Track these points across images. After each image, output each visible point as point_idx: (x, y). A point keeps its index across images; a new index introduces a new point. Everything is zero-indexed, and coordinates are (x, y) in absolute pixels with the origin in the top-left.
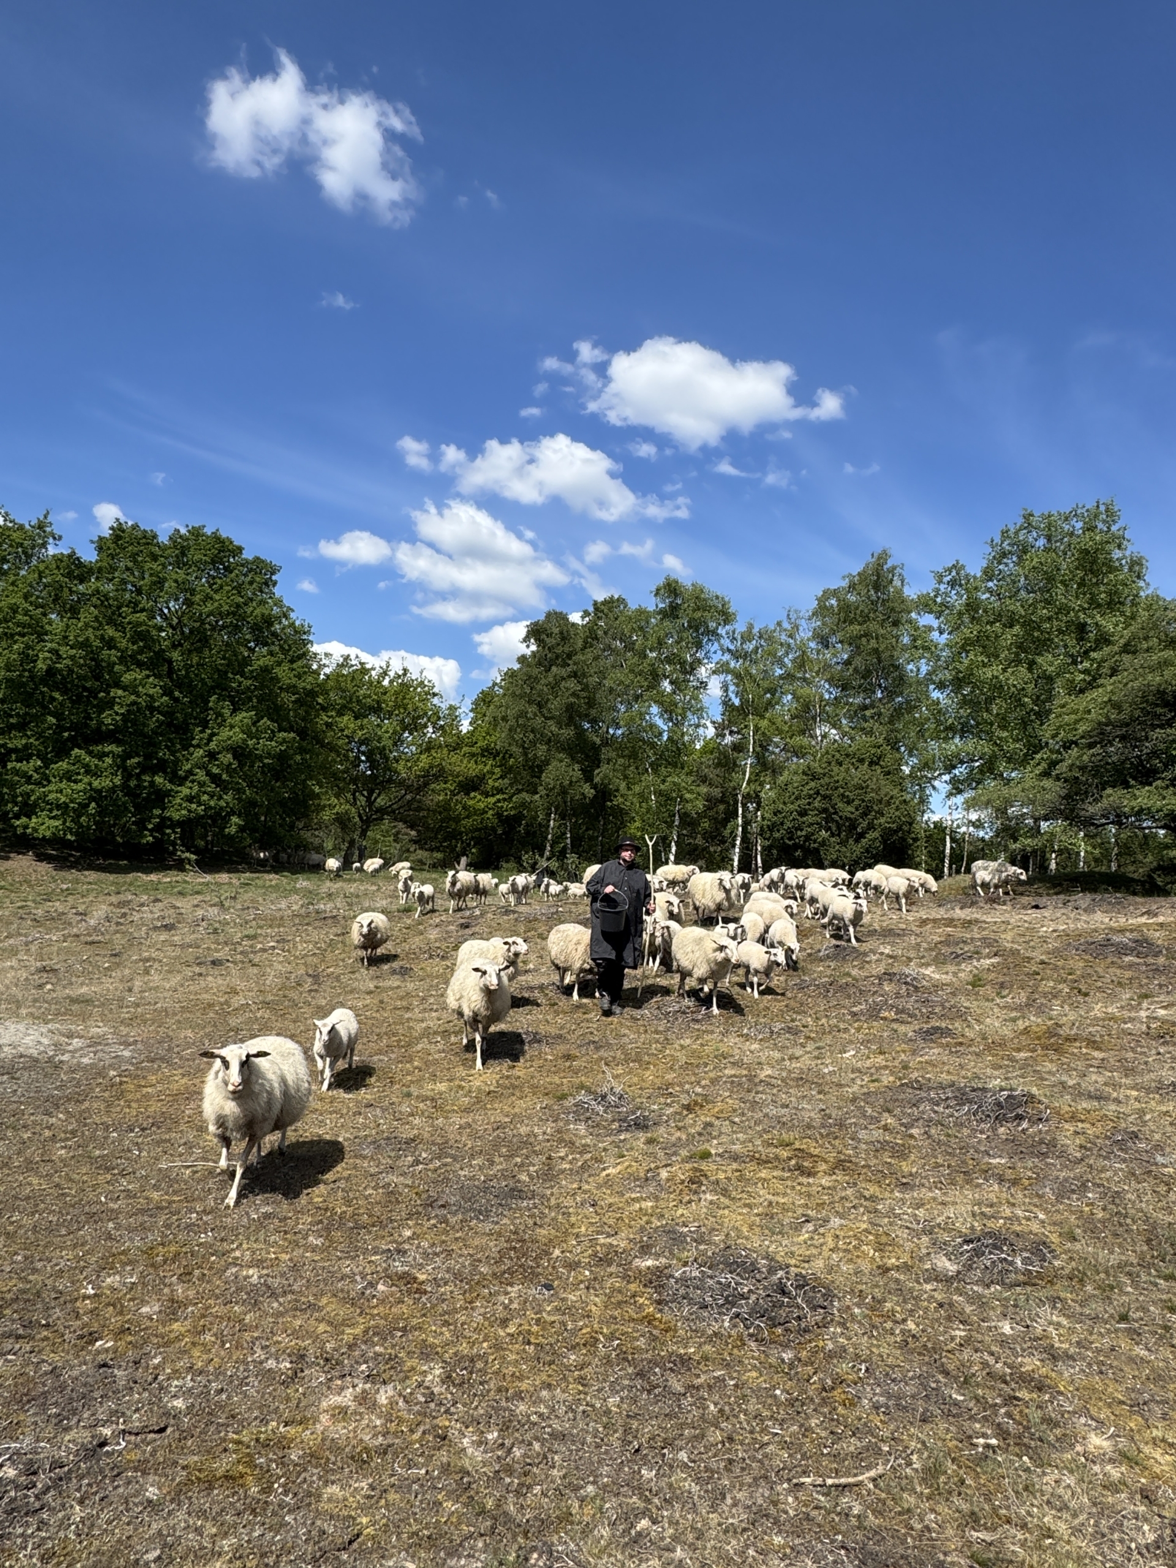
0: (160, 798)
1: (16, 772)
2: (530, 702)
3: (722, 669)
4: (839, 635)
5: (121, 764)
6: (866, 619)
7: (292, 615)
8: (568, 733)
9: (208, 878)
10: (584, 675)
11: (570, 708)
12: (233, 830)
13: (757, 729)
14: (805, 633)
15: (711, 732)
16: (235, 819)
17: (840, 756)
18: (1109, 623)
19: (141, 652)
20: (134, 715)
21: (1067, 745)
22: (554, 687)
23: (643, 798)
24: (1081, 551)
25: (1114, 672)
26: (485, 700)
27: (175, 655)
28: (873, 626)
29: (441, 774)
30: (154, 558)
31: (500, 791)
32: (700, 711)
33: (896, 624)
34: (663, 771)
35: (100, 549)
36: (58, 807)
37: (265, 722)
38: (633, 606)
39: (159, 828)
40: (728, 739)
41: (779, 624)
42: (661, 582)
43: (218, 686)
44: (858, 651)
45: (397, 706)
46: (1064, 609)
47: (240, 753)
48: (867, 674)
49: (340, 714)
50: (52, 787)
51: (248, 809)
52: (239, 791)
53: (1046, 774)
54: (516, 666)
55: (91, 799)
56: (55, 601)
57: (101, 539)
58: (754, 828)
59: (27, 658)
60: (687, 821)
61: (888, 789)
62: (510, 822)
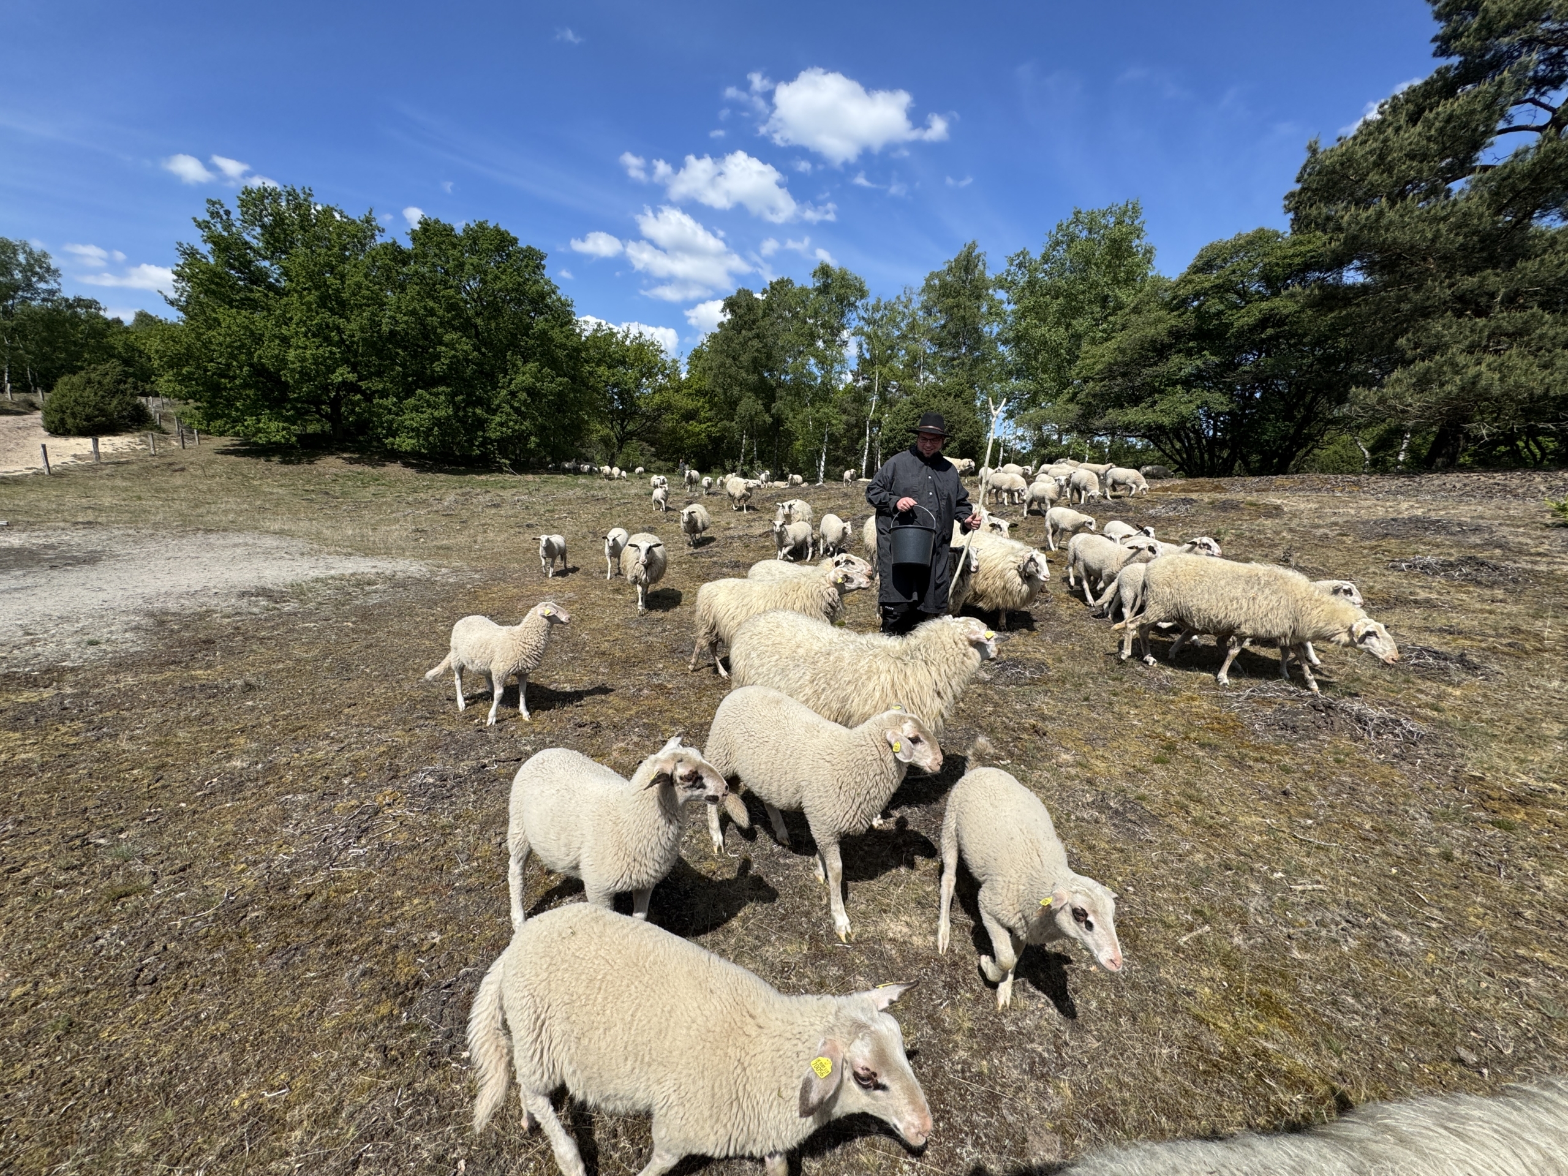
0: (481, 424)
1: (381, 406)
2: (727, 356)
3: (858, 332)
4: (938, 308)
5: (451, 400)
6: (958, 293)
7: (559, 292)
8: (753, 378)
9: (519, 477)
10: (764, 337)
11: (755, 361)
12: (533, 445)
13: (881, 374)
14: (916, 305)
15: (849, 378)
16: (533, 438)
17: (935, 392)
18: (1124, 295)
19: (454, 318)
20: (455, 365)
21: (1086, 380)
22: (744, 344)
23: (805, 424)
24: (1111, 240)
25: (1124, 327)
26: (697, 355)
27: (479, 321)
28: (962, 299)
29: (669, 408)
30: (454, 246)
31: (710, 420)
32: (842, 362)
33: (978, 297)
34: (818, 405)
35: (414, 240)
36: (413, 430)
37: (546, 370)
38: (797, 285)
39: (483, 444)
40: (861, 383)
41: (898, 298)
42: (817, 266)
43: (512, 344)
44: (951, 317)
45: (636, 360)
46: (1094, 285)
47: (531, 392)
48: (956, 336)
49: (598, 365)
50: (406, 416)
51: (541, 430)
52: (534, 419)
53: (1071, 400)
54: (717, 330)
55: (435, 424)
56: (388, 278)
57: (413, 231)
58: (876, 444)
59: (375, 324)
60: (834, 440)
61: (966, 414)
62: (716, 441)
